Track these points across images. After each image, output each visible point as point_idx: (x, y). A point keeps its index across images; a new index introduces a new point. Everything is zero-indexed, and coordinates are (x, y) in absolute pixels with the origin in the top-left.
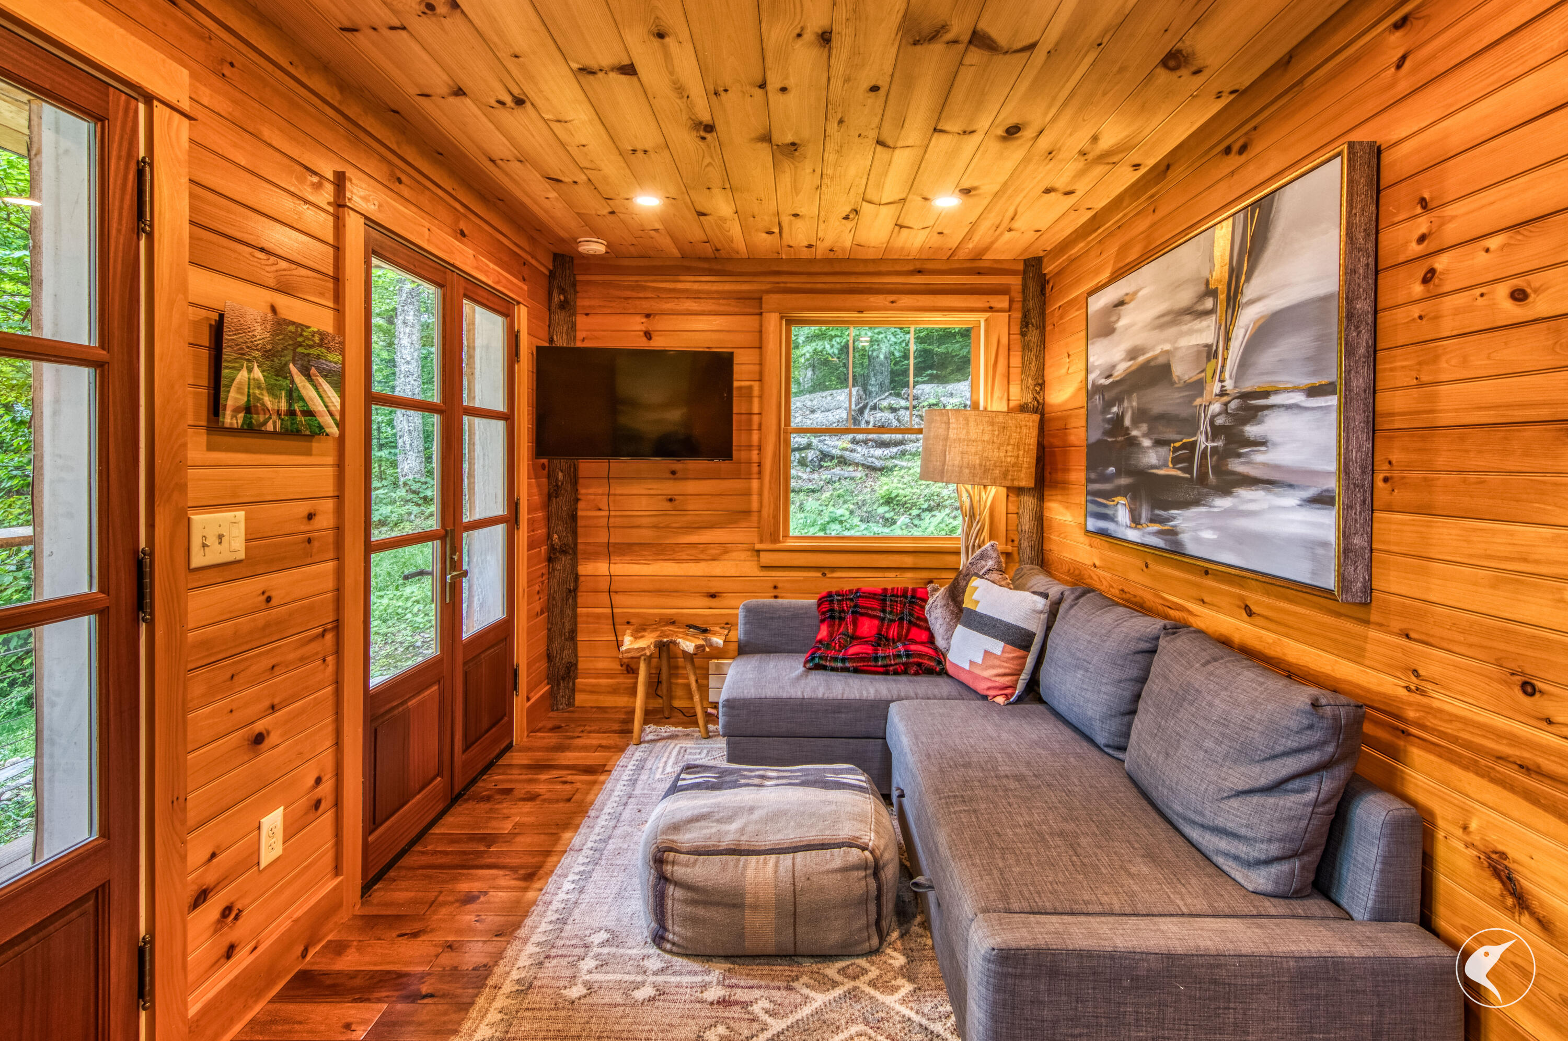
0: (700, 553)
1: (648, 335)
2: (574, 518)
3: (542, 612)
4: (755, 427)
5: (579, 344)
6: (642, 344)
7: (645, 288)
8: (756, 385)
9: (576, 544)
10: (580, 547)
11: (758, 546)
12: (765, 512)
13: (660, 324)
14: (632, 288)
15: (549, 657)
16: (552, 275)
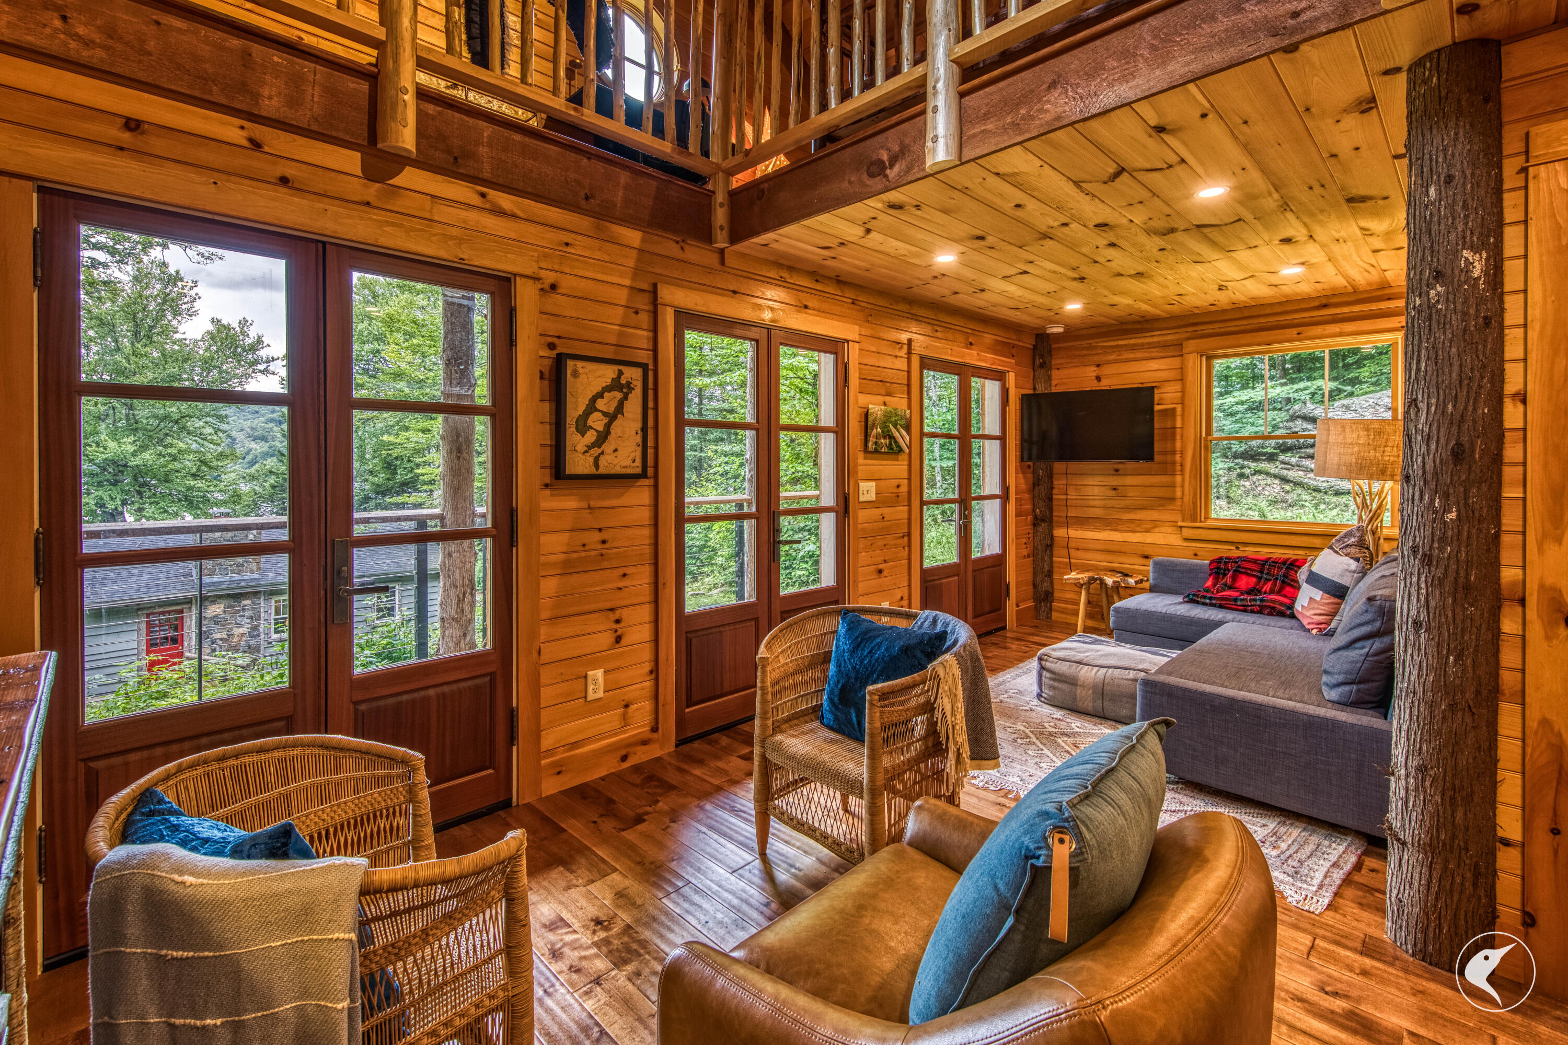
0: (1135, 526)
1: (1099, 379)
2: (1050, 499)
3: (1028, 556)
4: (1178, 437)
5: (1054, 390)
6: (1094, 386)
7: (1096, 347)
8: (1179, 408)
9: (1052, 516)
10: (1054, 518)
11: (1181, 523)
12: (1186, 499)
13: (1107, 370)
14: (1087, 348)
15: (1035, 586)
16: (1035, 347)
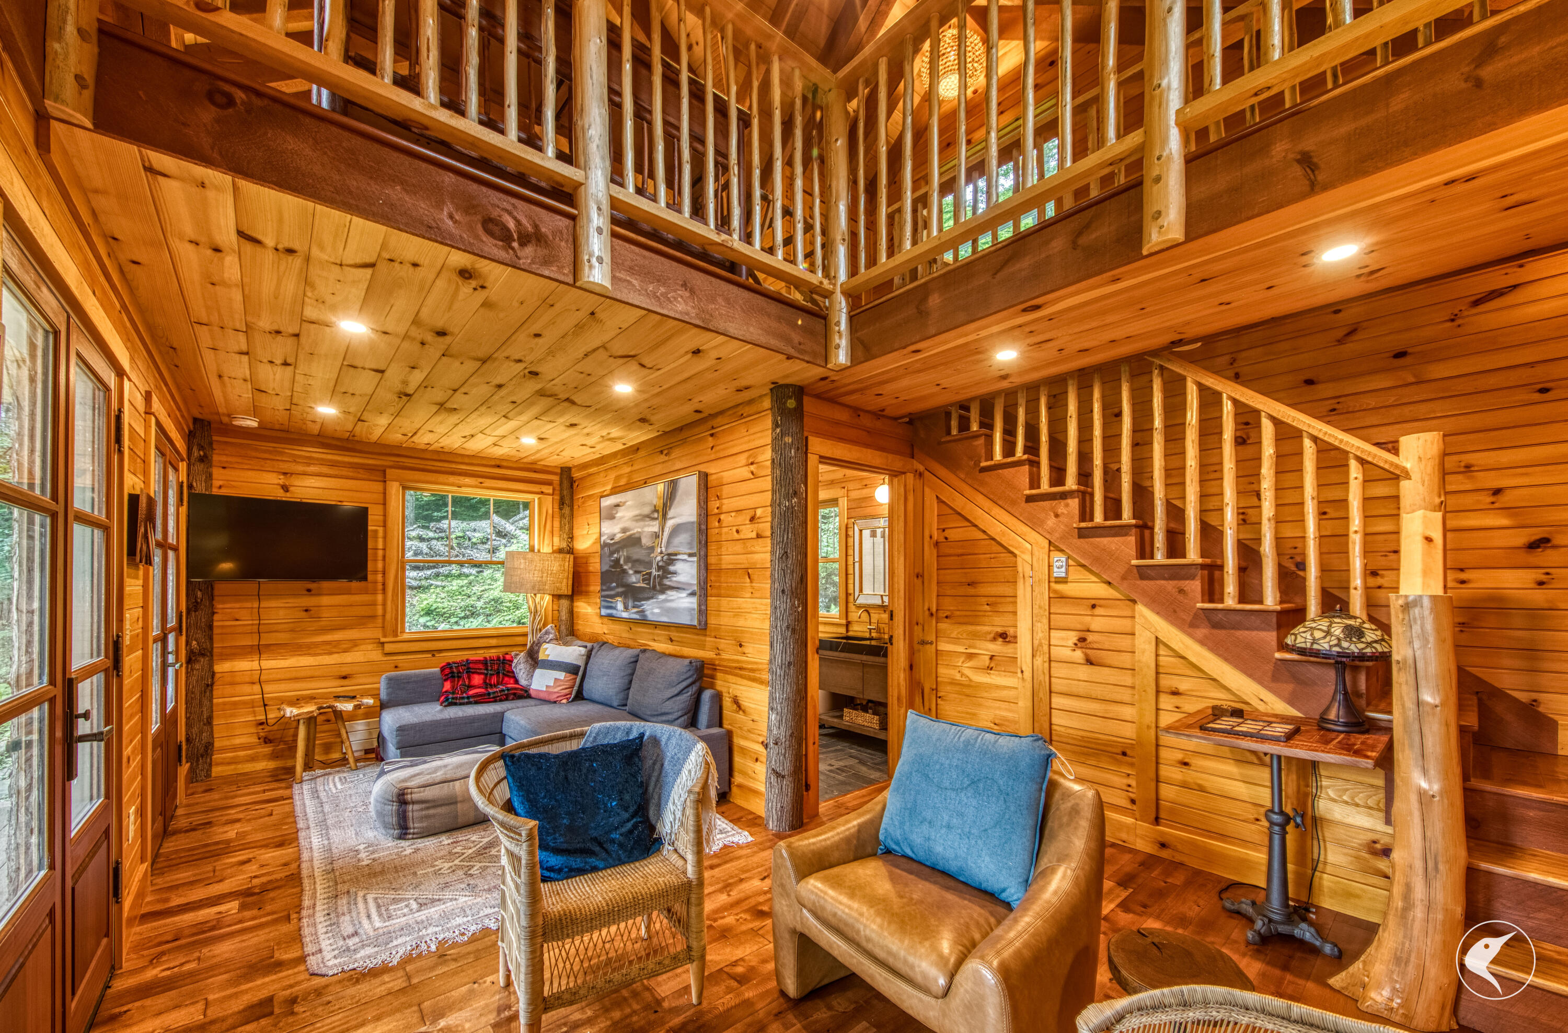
0: (332, 648)
1: (285, 488)
2: (211, 627)
4: (380, 558)
5: (215, 491)
8: (382, 530)
9: (212, 648)
10: (215, 650)
11: (383, 640)
12: (388, 617)
14: (270, 452)
16: (192, 434)
